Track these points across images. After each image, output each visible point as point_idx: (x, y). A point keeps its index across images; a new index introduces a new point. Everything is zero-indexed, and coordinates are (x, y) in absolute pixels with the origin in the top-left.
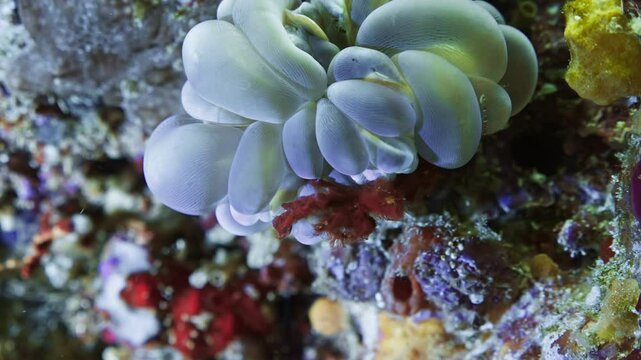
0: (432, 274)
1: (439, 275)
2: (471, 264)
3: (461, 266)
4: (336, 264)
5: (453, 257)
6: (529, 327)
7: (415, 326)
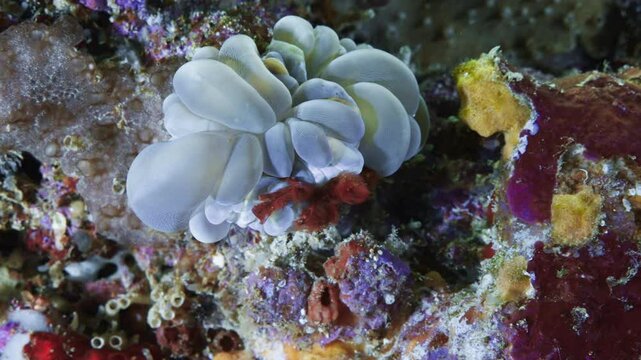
0: (357, 276)
1: (363, 277)
2: (390, 265)
3: (382, 267)
4: (267, 283)
5: (375, 259)
6: (432, 322)
7: (322, 350)
